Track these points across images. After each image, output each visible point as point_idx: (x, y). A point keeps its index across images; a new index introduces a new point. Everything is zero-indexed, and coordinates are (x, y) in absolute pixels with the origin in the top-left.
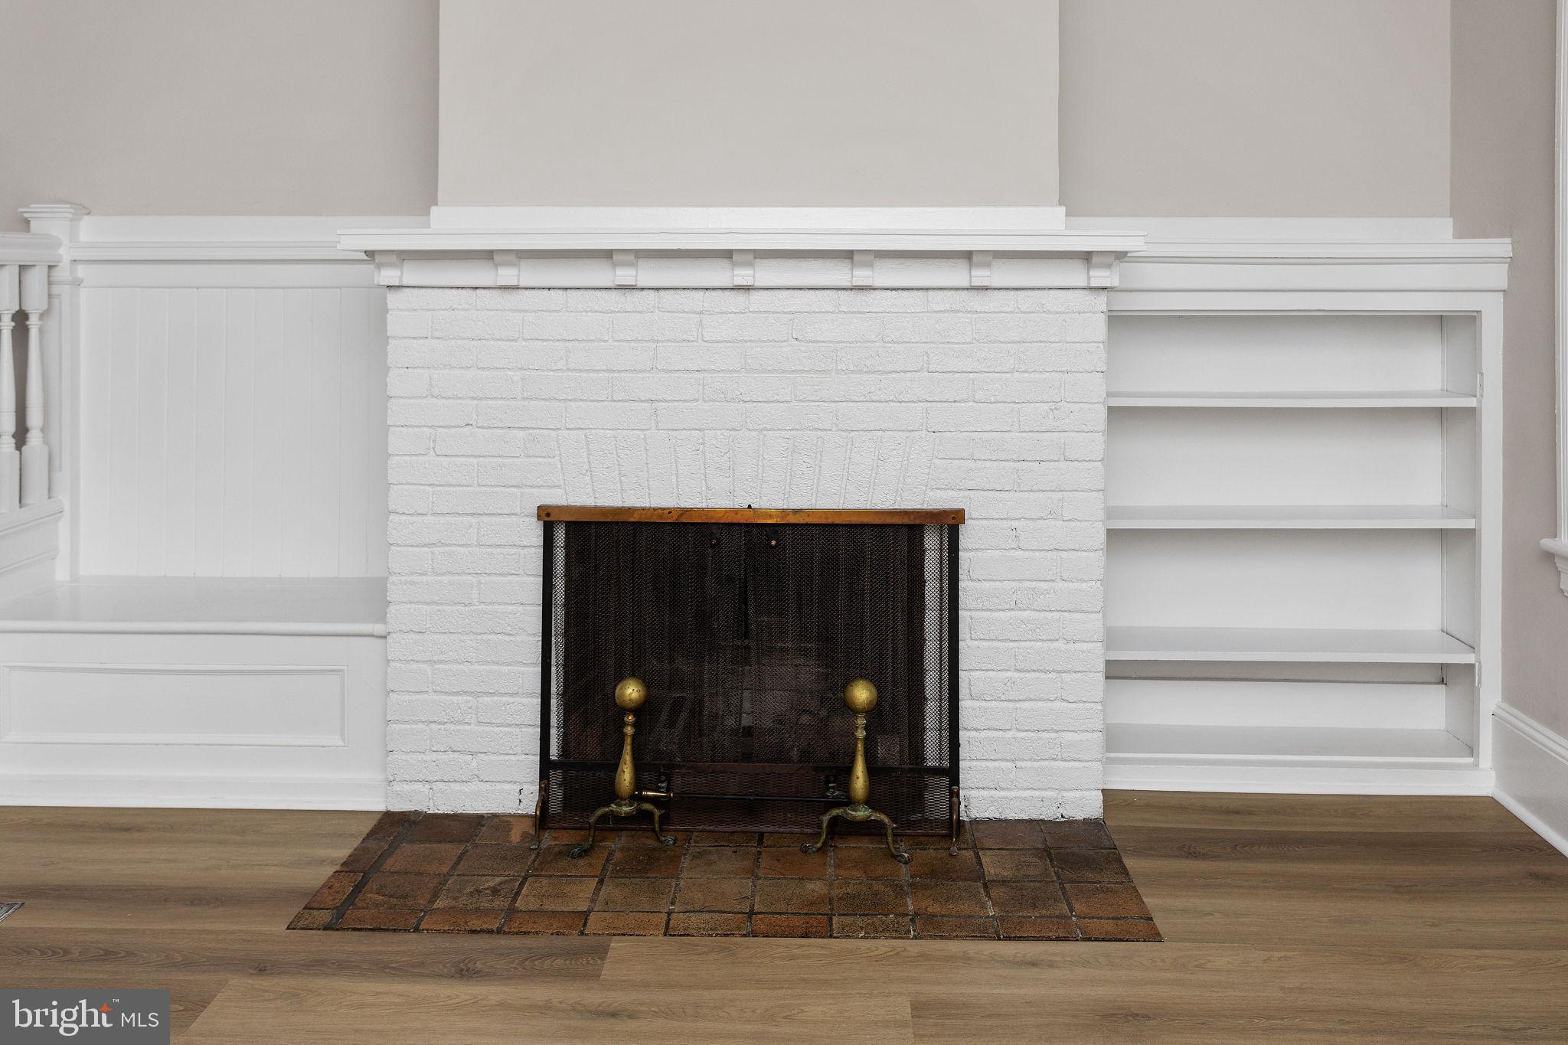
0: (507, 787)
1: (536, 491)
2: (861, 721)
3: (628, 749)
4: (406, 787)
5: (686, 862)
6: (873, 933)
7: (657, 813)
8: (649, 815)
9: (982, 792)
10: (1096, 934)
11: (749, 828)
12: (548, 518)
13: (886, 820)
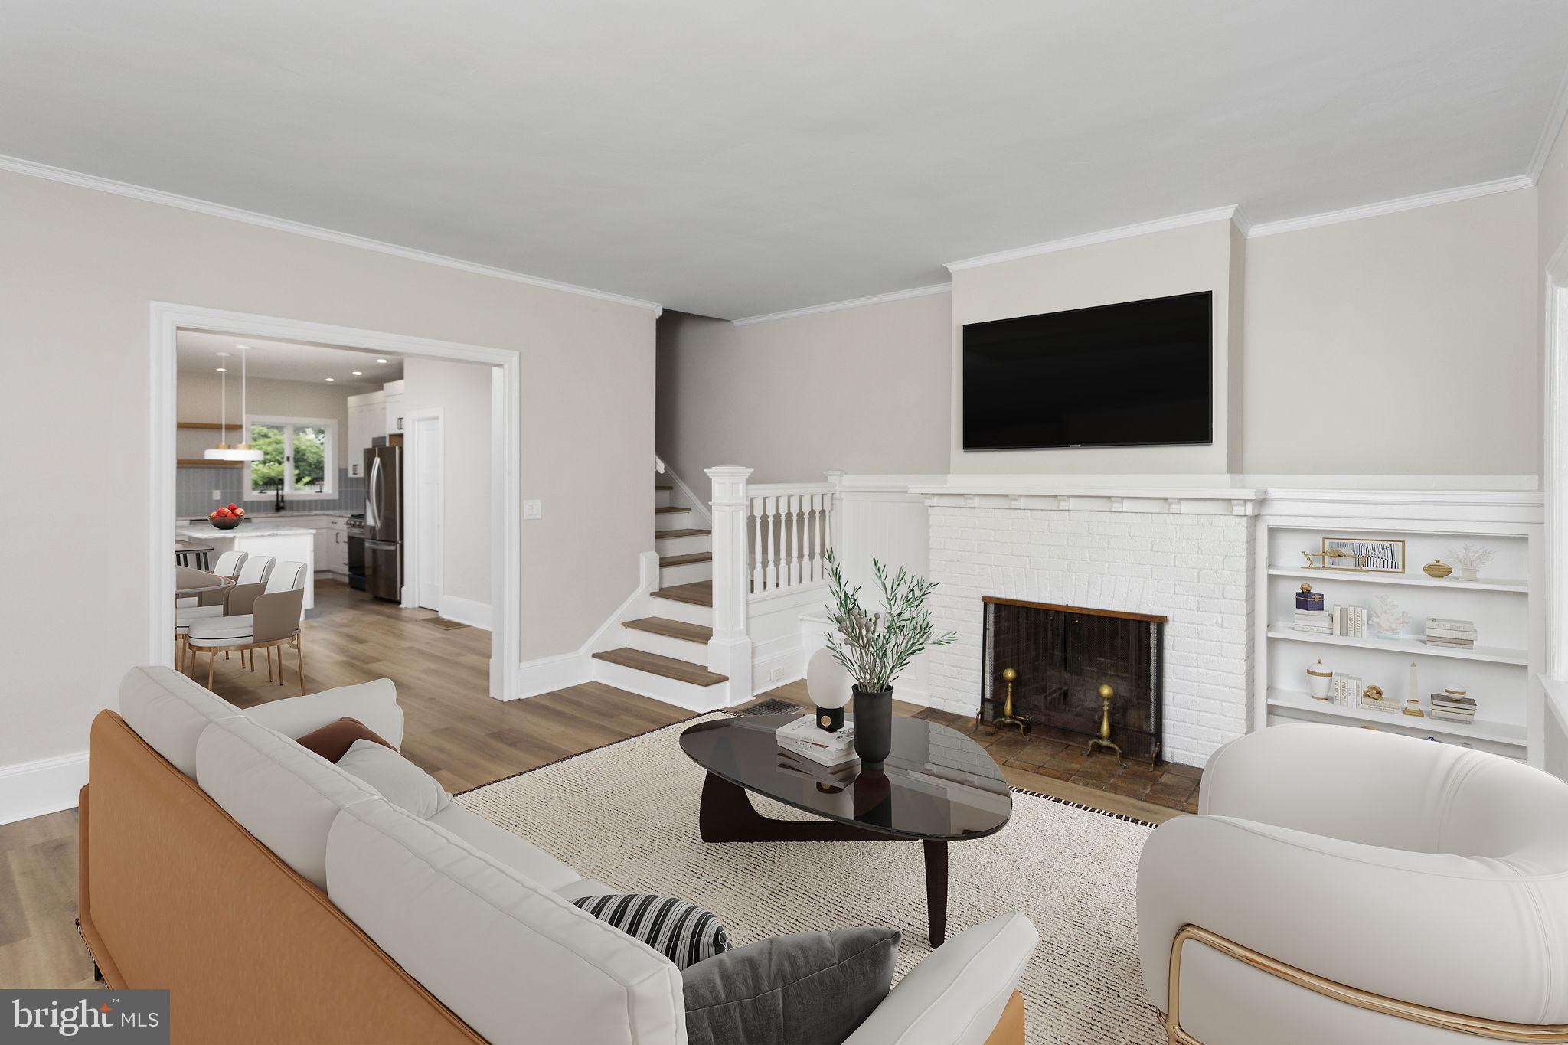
0: (972, 706)
1: (983, 590)
2: (1106, 703)
3: (1009, 697)
4: (936, 699)
5: (1029, 747)
6: (1087, 785)
7: (1022, 726)
8: (1018, 726)
9: (1180, 751)
10: (1190, 810)
11: (1064, 742)
12: (986, 601)
13: (1117, 748)
